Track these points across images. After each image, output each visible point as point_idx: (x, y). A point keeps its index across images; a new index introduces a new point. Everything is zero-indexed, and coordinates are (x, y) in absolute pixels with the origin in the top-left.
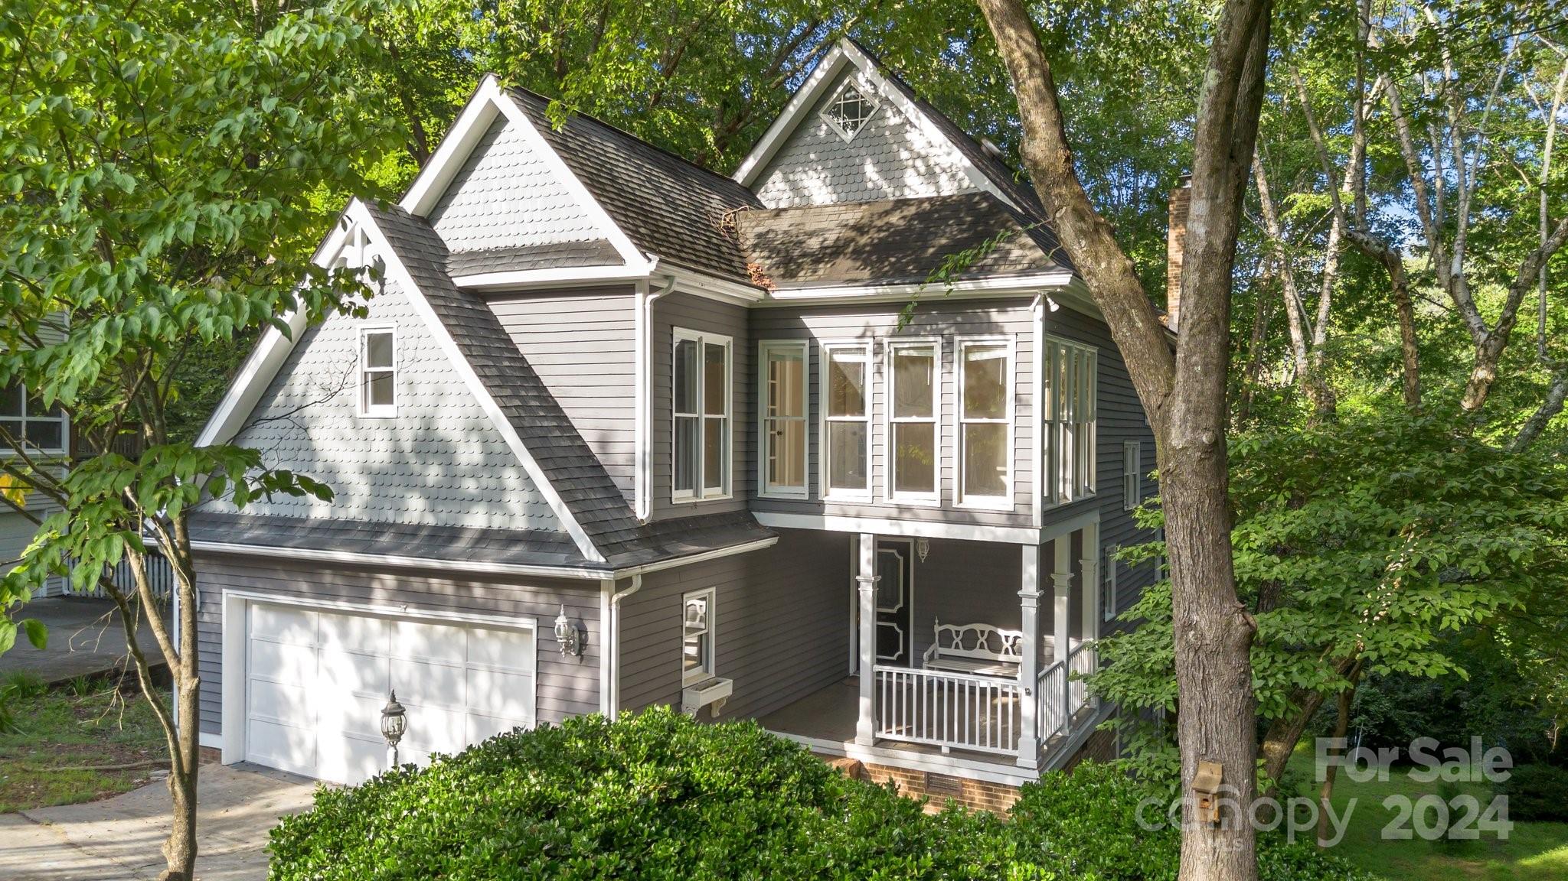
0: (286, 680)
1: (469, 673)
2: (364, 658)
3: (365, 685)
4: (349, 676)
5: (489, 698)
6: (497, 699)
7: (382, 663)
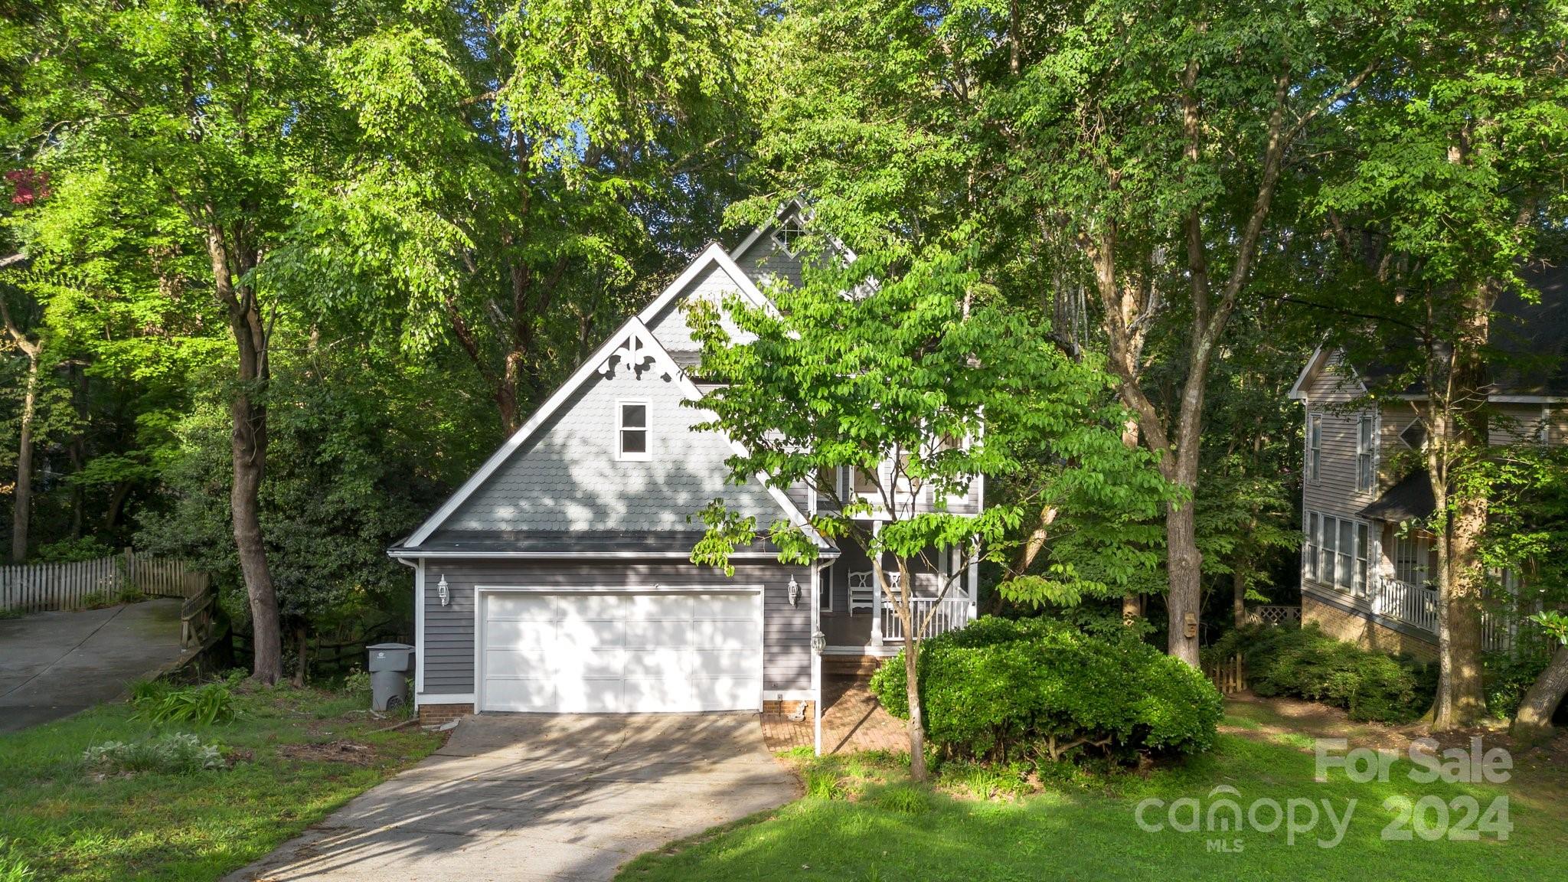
0: (525, 647)
1: (696, 624)
2: (600, 623)
3: (603, 642)
4: (588, 637)
5: (712, 639)
6: (719, 639)
7: (619, 626)
